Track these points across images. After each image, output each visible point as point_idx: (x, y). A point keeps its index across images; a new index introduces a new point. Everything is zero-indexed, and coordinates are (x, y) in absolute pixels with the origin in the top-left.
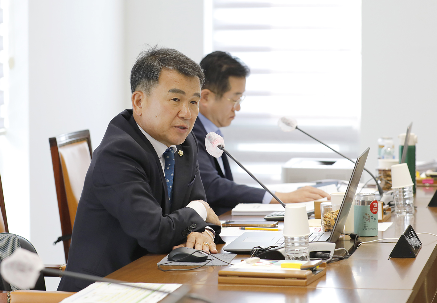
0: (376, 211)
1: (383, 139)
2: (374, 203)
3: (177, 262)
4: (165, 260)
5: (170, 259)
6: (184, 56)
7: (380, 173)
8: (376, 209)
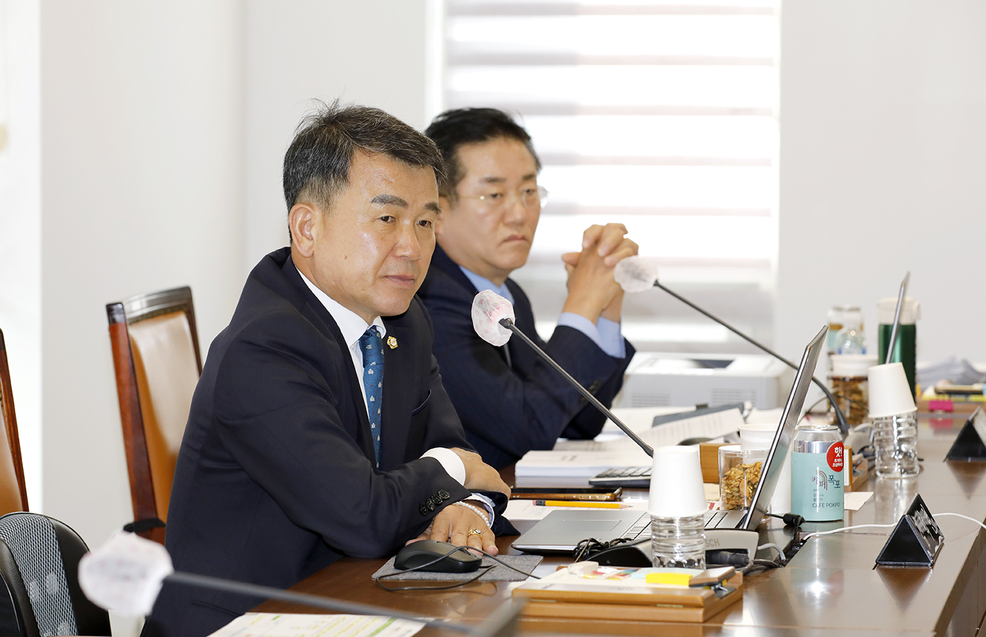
0: (841, 465)
1: (839, 309)
2: (836, 449)
3: (416, 573)
4: (388, 568)
5: (399, 566)
6: (399, 123)
7: (835, 386)
8: (840, 460)
